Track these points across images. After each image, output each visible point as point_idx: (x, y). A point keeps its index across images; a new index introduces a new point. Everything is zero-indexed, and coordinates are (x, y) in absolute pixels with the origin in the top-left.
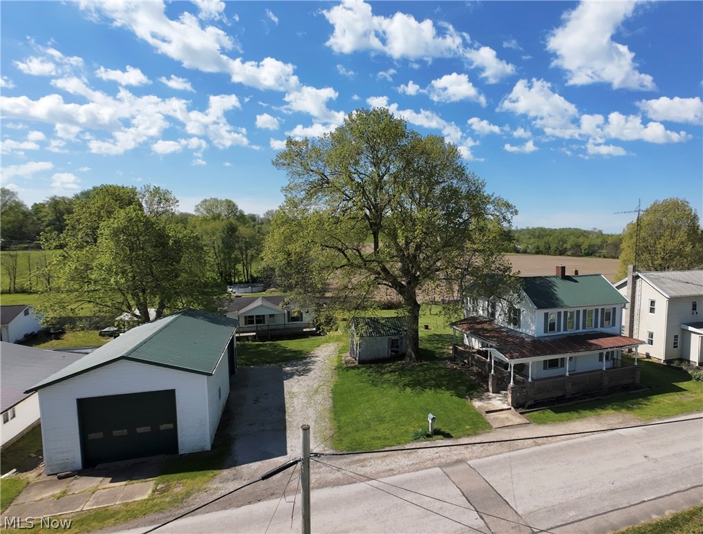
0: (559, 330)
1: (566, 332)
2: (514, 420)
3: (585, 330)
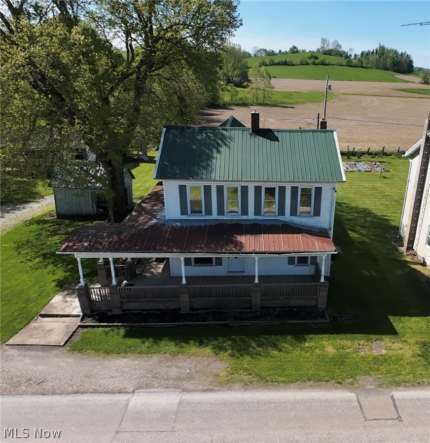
0: (208, 212)
1: (223, 216)
2: (52, 335)
3: (260, 217)
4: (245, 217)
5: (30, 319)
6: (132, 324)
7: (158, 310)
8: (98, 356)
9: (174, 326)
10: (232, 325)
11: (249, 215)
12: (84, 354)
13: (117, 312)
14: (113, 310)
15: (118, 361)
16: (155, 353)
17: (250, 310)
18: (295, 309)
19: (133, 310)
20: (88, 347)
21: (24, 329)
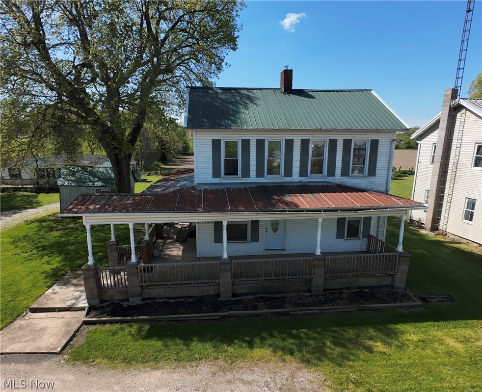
0: (246, 173)
1: (263, 178)
2: (44, 337)
3: (306, 178)
4: (288, 179)
5: (16, 314)
6: (159, 317)
7: (190, 297)
8: (115, 368)
9: (216, 318)
10: (295, 313)
11: (293, 176)
12: (91, 366)
13: (135, 301)
14: (130, 299)
15: (147, 375)
16: (201, 359)
17: (310, 294)
18: (367, 290)
19: (155, 299)
20: (98, 353)
21: (4, 329)
